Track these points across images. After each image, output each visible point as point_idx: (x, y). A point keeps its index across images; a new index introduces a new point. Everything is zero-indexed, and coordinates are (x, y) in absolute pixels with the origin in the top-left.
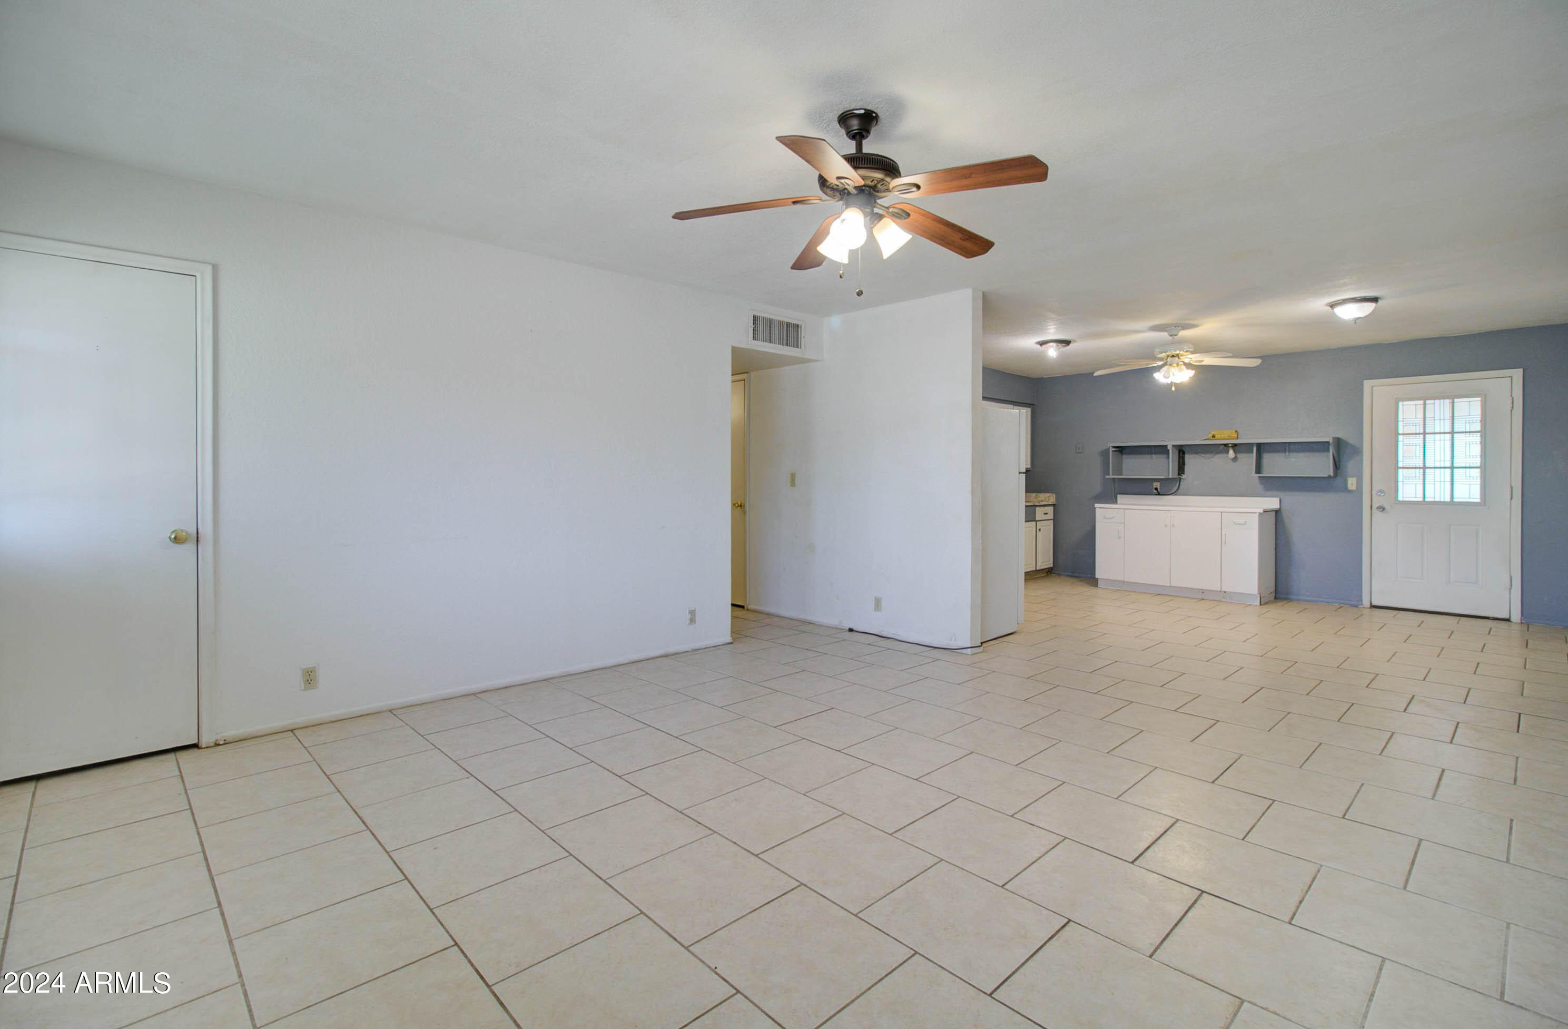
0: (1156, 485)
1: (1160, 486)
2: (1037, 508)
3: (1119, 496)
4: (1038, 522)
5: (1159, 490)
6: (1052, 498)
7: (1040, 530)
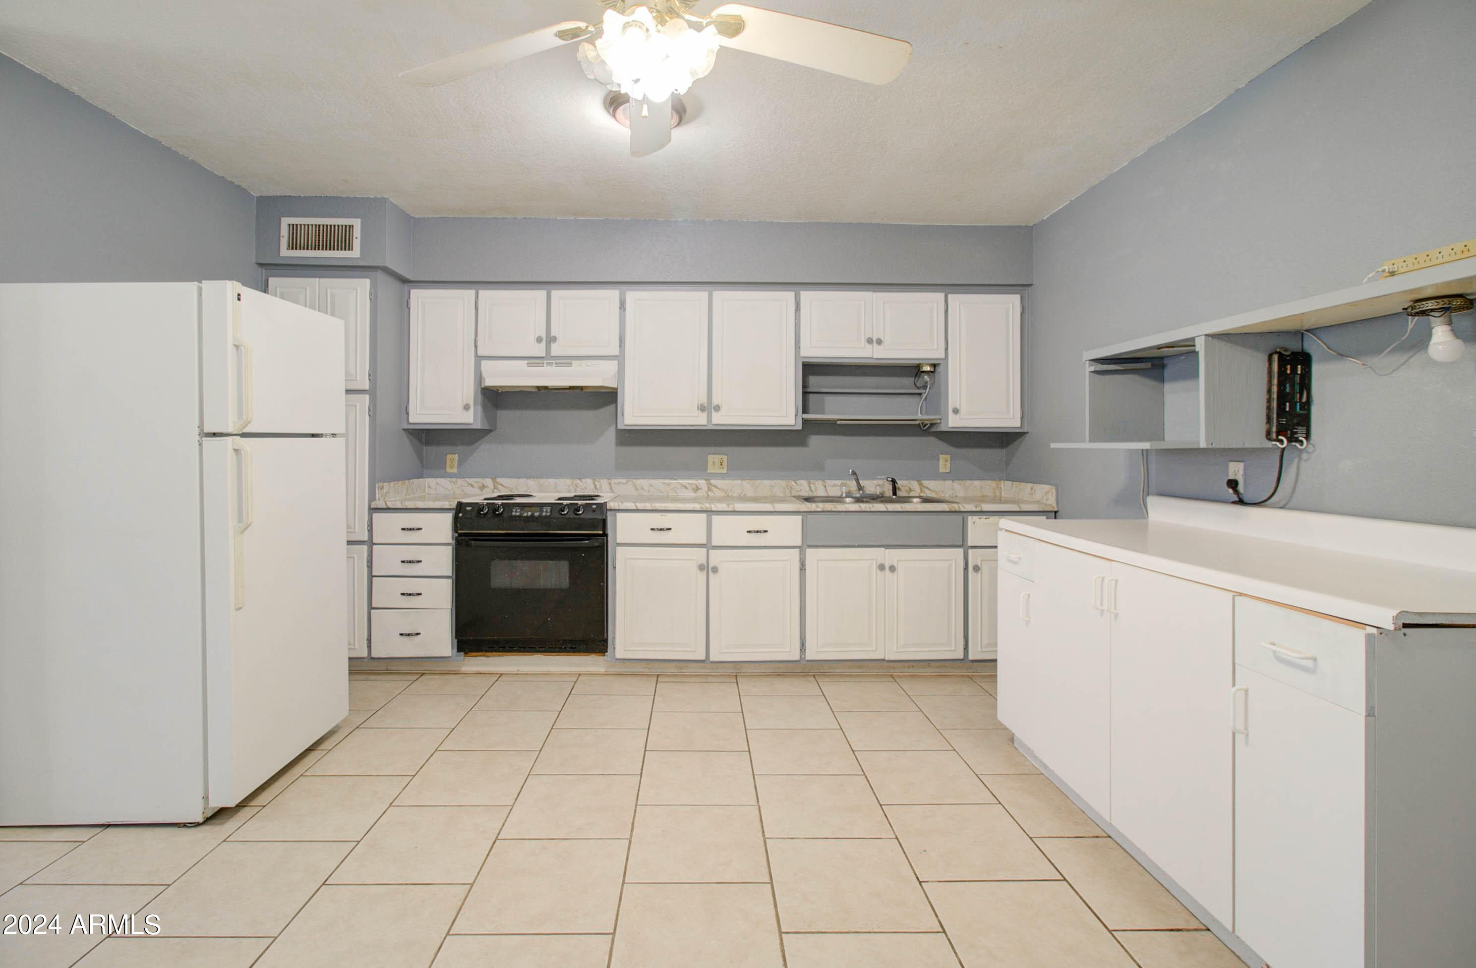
0: (1236, 470)
1: (1245, 474)
2: (970, 518)
3: (1152, 501)
4: (970, 551)
5: (1241, 488)
6: (1049, 496)
7: (977, 569)
